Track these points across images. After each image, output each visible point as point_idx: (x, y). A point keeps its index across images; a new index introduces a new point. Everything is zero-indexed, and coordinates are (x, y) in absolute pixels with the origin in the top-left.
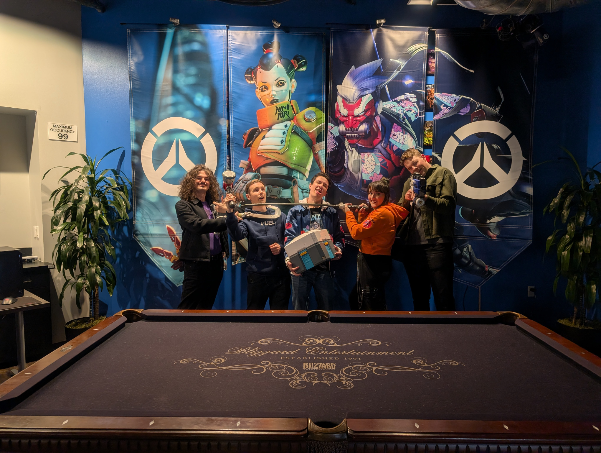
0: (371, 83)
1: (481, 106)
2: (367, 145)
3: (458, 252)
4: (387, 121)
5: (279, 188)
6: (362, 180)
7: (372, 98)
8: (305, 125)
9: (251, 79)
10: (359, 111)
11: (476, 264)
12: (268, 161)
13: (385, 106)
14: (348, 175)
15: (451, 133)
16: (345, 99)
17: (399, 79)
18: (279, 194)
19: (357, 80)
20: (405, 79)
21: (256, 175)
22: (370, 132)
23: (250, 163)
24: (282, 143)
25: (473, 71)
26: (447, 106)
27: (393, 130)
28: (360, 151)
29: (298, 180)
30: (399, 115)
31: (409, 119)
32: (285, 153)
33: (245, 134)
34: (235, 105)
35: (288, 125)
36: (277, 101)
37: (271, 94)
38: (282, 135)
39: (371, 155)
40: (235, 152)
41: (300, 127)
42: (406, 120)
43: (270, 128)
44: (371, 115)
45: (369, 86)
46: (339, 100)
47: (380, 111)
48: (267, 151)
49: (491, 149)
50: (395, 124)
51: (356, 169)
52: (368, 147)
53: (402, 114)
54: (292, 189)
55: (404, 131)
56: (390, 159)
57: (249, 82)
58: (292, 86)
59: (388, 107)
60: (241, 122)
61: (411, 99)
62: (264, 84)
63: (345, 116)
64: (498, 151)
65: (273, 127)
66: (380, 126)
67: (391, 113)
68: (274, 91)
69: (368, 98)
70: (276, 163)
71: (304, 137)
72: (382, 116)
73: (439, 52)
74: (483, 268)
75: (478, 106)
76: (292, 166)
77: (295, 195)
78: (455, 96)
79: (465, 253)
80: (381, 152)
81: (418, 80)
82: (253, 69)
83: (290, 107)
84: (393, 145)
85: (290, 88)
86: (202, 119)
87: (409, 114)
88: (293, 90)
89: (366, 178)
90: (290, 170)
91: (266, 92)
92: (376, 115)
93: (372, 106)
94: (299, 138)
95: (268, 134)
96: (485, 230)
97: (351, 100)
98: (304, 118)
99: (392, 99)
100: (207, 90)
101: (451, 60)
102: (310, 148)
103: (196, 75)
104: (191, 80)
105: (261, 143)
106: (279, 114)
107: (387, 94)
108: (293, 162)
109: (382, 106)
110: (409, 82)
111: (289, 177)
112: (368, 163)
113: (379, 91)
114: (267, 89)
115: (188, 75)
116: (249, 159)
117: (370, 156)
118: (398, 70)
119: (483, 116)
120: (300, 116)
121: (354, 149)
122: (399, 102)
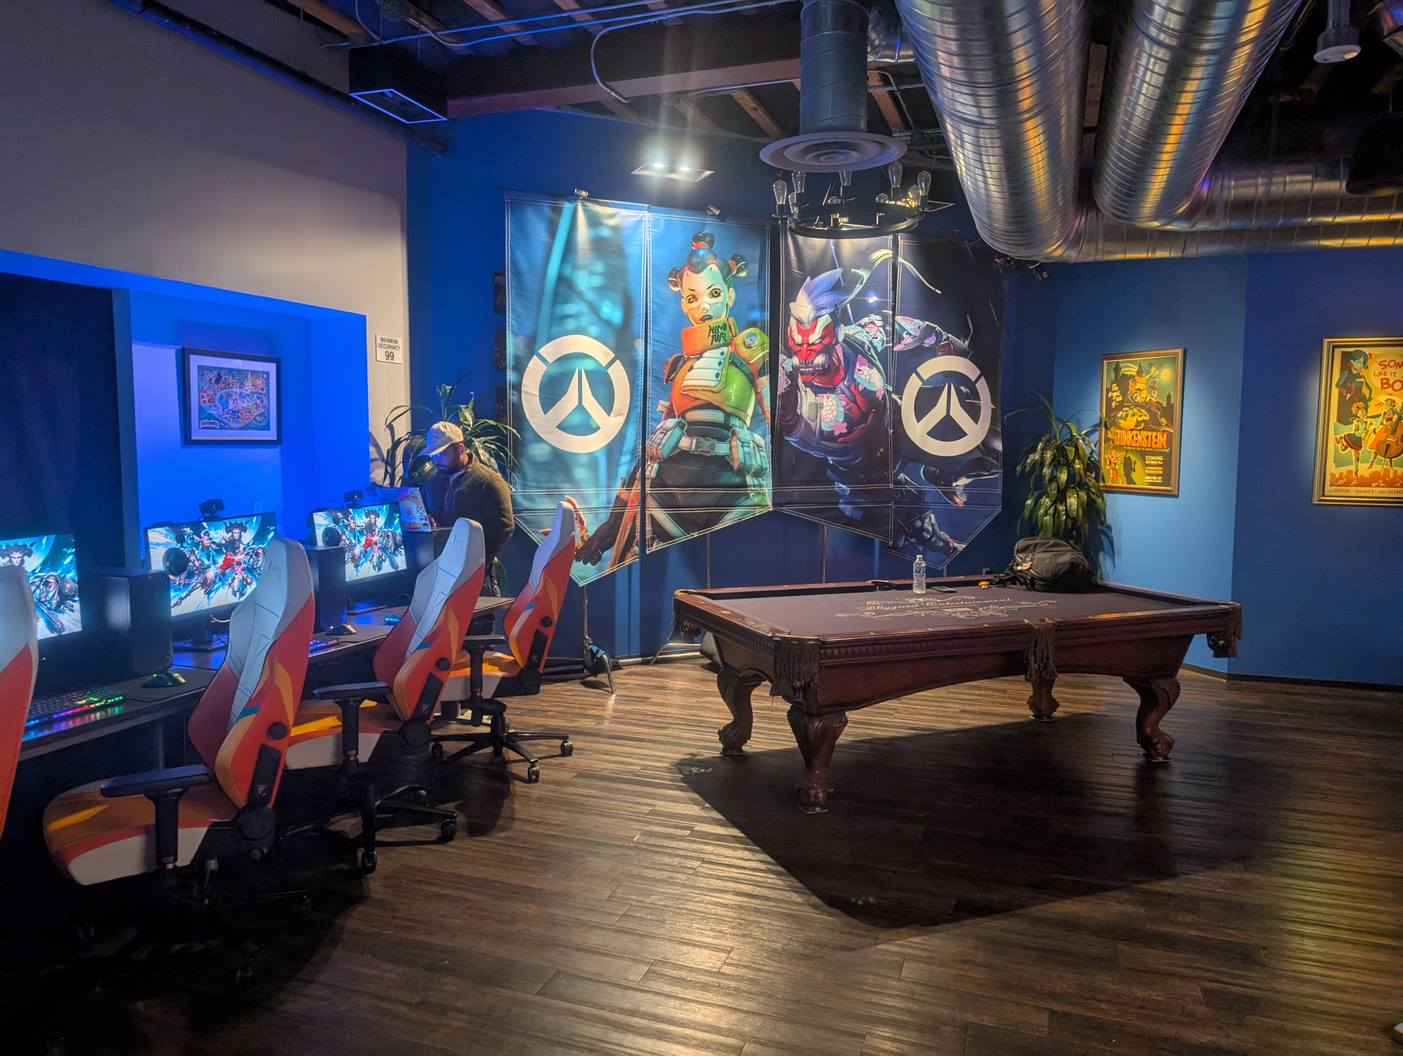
0: (829, 300)
1: (948, 337)
2: (826, 384)
3: (919, 523)
4: (850, 351)
5: (712, 441)
6: (822, 431)
7: (830, 320)
8: (744, 351)
9: (676, 285)
10: (814, 337)
11: (939, 538)
12: (698, 403)
13: (847, 332)
14: (803, 425)
15: (914, 370)
16: (799, 322)
17: (862, 296)
18: (713, 450)
19: (813, 295)
20: (868, 296)
21: (680, 422)
22: (829, 367)
23: (671, 404)
24: (717, 377)
25: (939, 292)
26: (910, 335)
27: (858, 363)
28: (817, 391)
29: (737, 429)
30: (864, 343)
31: (875, 348)
32: (722, 392)
33: (667, 363)
34: (655, 322)
35: (725, 352)
36: (710, 318)
37: (702, 307)
38: (716, 366)
39: (832, 396)
40: (652, 388)
41: (739, 356)
42: (872, 350)
43: (700, 356)
44: (830, 343)
45: (827, 303)
46: (793, 322)
47: (841, 338)
48: (695, 388)
49: (959, 392)
50: (860, 356)
51: (813, 417)
52: (828, 386)
53: (867, 343)
54: (730, 442)
55: (871, 365)
56: (855, 402)
57: (673, 288)
58: (730, 297)
59: (851, 333)
60: (663, 345)
61: (876, 322)
62: (692, 292)
63: (799, 345)
64: (967, 396)
65: (704, 355)
66: (842, 358)
67: (854, 341)
68: (706, 303)
69: (825, 320)
70: (709, 406)
71: (744, 369)
72: (844, 344)
73: (903, 264)
74: (947, 543)
75: (944, 337)
76: (730, 410)
77: (734, 450)
78: (919, 321)
79: (927, 526)
80: (844, 393)
81: (883, 298)
82: (679, 271)
83: (728, 328)
84: (859, 383)
85: (727, 301)
86: (612, 340)
87: (875, 342)
88: (731, 304)
89: (825, 428)
90: (728, 415)
91: (695, 305)
92: (836, 344)
93: (830, 331)
94: (738, 370)
95: (698, 364)
96: (951, 494)
97: (806, 322)
98: (744, 343)
99: (855, 322)
100: (618, 297)
101: (916, 275)
102: (750, 384)
103: (603, 274)
104: (597, 281)
105: (686, 377)
106: (713, 336)
107: (849, 316)
108: (732, 405)
109: (843, 331)
110: (873, 299)
111: (726, 426)
112: (828, 408)
113: (840, 311)
114: (696, 300)
115: (592, 273)
116: (670, 400)
117: (830, 399)
118: (861, 283)
119: (950, 350)
120: (739, 339)
121: (808, 389)
122: (863, 327)
